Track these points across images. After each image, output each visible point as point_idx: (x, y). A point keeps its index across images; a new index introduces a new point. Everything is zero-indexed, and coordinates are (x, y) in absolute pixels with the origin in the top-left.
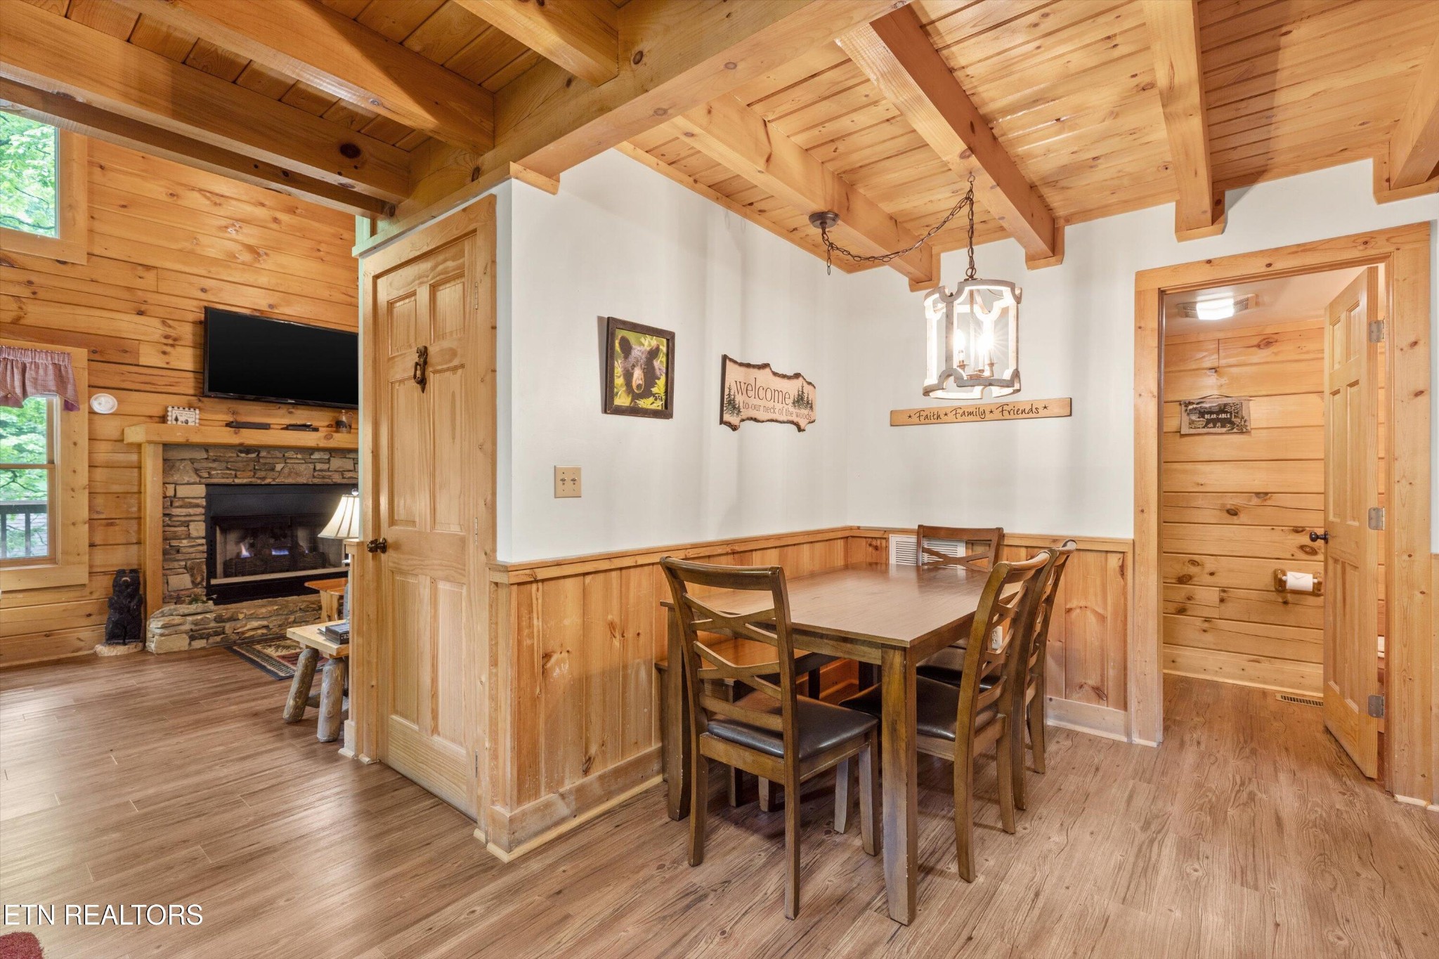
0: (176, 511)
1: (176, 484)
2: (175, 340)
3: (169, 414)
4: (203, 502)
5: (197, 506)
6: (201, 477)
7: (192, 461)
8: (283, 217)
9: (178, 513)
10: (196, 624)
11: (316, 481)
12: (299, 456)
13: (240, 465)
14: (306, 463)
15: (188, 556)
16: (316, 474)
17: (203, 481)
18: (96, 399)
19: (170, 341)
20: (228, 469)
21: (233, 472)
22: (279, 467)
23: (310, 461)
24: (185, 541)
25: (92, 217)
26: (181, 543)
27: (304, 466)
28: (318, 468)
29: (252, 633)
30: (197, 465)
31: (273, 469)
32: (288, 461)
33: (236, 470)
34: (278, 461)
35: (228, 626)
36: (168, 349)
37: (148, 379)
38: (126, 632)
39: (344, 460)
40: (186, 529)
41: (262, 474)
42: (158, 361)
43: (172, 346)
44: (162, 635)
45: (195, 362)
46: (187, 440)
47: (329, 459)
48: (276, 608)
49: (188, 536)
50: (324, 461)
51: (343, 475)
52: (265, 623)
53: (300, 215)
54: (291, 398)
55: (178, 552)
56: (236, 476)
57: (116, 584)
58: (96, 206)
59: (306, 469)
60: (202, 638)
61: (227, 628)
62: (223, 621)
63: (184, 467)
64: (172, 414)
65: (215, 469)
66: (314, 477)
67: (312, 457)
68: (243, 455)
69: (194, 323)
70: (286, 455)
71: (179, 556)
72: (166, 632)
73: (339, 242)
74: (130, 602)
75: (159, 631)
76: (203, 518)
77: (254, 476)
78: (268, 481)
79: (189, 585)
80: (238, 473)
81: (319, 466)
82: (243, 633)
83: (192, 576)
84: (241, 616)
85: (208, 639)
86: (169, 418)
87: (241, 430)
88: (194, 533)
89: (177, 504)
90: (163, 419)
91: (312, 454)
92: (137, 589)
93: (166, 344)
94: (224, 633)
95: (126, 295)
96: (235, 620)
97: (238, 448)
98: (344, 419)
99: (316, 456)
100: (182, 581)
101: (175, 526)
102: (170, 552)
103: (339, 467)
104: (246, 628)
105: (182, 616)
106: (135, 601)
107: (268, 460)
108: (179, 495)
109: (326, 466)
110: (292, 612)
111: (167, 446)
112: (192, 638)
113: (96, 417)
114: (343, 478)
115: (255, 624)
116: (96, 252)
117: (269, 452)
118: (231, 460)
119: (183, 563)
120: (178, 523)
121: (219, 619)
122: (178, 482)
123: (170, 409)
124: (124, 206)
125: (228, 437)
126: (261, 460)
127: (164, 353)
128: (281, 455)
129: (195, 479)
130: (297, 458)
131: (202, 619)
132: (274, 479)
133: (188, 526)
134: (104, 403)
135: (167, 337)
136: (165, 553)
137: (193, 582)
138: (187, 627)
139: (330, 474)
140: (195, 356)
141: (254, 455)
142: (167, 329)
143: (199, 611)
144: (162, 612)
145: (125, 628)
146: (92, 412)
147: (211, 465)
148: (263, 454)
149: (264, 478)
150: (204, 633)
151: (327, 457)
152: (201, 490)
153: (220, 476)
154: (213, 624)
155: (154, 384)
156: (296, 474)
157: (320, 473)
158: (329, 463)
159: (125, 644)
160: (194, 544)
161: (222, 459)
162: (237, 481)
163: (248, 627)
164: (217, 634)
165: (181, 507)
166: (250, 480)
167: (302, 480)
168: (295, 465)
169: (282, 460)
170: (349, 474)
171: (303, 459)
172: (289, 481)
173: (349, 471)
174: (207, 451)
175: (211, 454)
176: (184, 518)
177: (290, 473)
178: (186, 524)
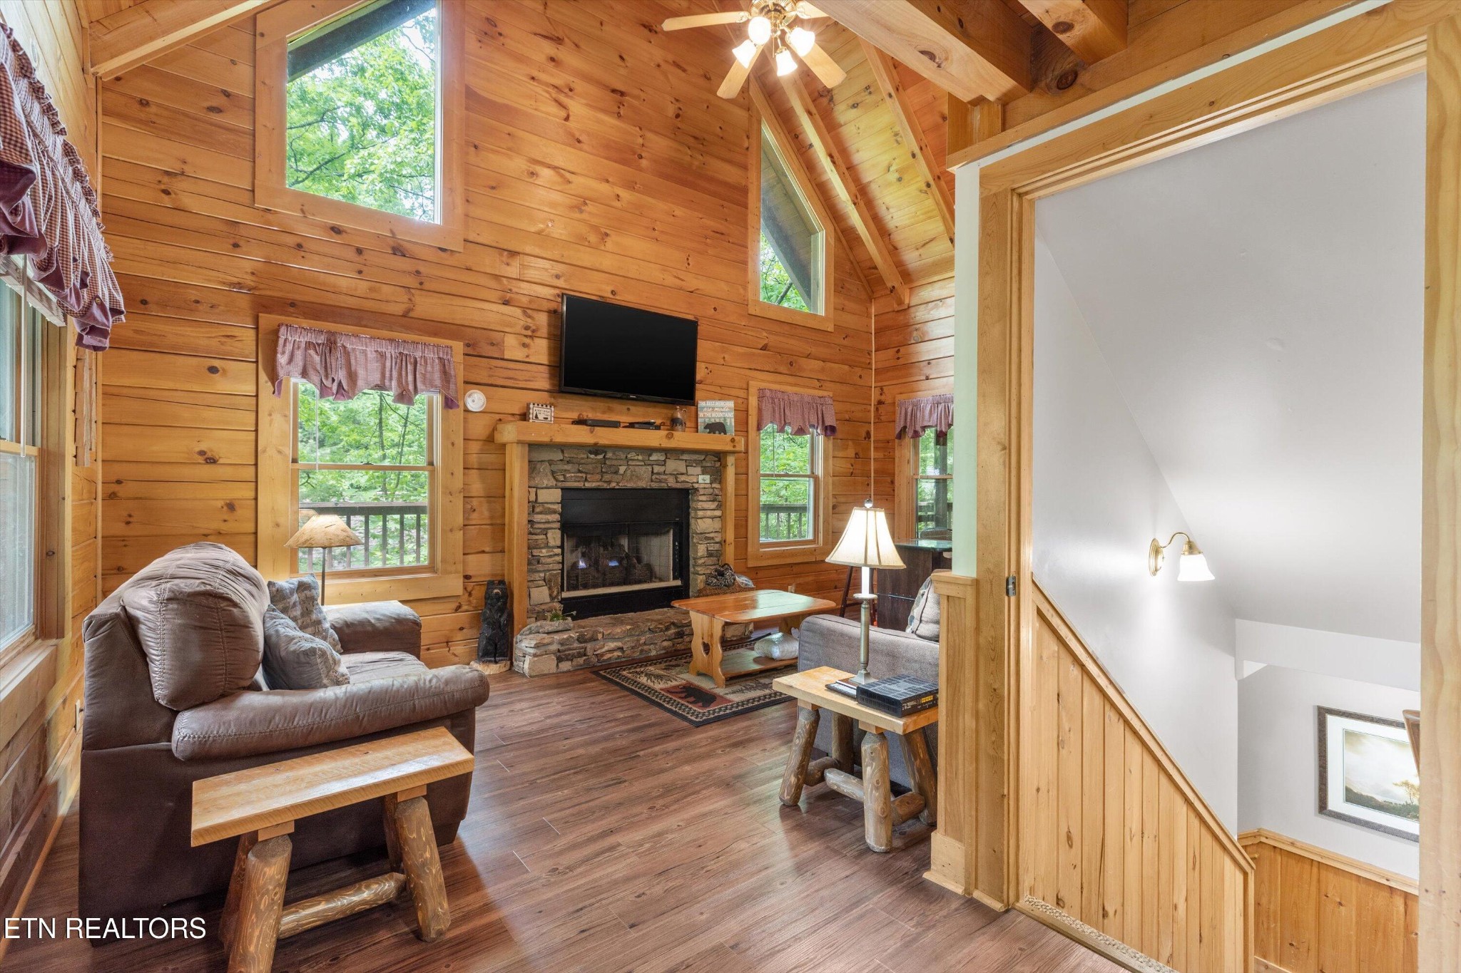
0: (538, 518)
1: (537, 488)
2: (533, 331)
3: (531, 411)
4: (558, 508)
5: (554, 512)
6: (557, 480)
7: (551, 462)
8: (625, 194)
9: (538, 520)
10: (562, 644)
11: (655, 485)
12: (640, 457)
13: (590, 467)
14: (645, 465)
15: (546, 567)
16: (654, 477)
17: (559, 484)
18: (470, 396)
19: (529, 333)
20: (580, 471)
21: (584, 476)
22: (622, 469)
23: (649, 462)
24: (544, 551)
25: (468, 201)
26: (541, 552)
27: (644, 468)
28: (655, 471)
29: (609, 656)
30: (554, 468)
31: (616, 472)
32: (630, 463)
33: (586, 473)
34: (621, 462)
35: (589, 646)
36: (527, 341)
37: (511, 374)
38: (496, 648)
39: (678, 462)
40: (544, 537)
41: (607, 477)
42: (519, 354)
43: (531, 337)
44: (535, 655)
45: (550, 355)
46: (551, 440)
47: (665, 461)
48: (628, 627)
49: (547, 546)
50: (660, 462)
51: (676, 478)
52: (619, 644)
53: (638, 192)
54: (633, 393)
55: (538, 563)
56: (586, 480)
57: (488, 596)
58: (471, 189)
59: (645, 472)
60: (567, 660)
61: (588, 649)
62: (585, 642)
63: (544, 469)
64: (534, 410)
65: (569, 471)
66: (652, 481)
67: (651, 458)
68: (592, 456)
69: (549, 312)
70: (629, 456)
71: (540, 567)
72: (538, 652)
73: (671, 219)
74: (500, 617)
75: (532, 651)
76: (558, 525)
77: (601, 480)
78: (613, 485)
79: (548, 600)
80: (589, 476)
81: (657, 469)
82: (602, 655)
83: (550, 588)
84: (600, 636)
85: (572, 660)
86: (531, 416)
87: (597, 428)
88: (552, 543)
89: (538, 510)
90: (524, 416)
91: (650, 455)
92: (505, 603)
93: (526, 336)
94: (585, 655)
95: (492, 284)
96: (595, 640)
97: (588, 448)
98: (679, 415)
99: (654, 457)
100: (541, 594)
101: (536, 534)
102: (533, 561)
103: (675, 470)
104: (603, 650)
105: (548, 633)
106: (505, 616)
107: (615, 462)
108: (540, 500)
109: (661, 469)
110: (643, 633)
111: (533, 446)
112: (560, 660)
113: (470, 415)
114: (677, 482)
115: (612, 645)
116: (471, 238)
117: (614, 454)
118: (583, 461)
119: (542, 575)
120: (539, 531)
121: (581, 639)
122: (539, 486)
123: (531, 406)
124: (493, 188)
125: (582, 435)
126: (607, 462)
127: (524, 345)
128: (623, 456)
129: (553, 482)
130: (638, 460)
131: (567, 639)
132: (618, 483)
133: (546, 534)
134: (475, 401)
135: (527, 328)
136: (529, 563)
137: (550, 595)
138: (555, 647)
139: (666, 477)
140: (549, 348)
141: (601, 457)
142: (529, 320)
143: (560, 628)
144: (530, 629)
145: (496, 645)
146: (467, 411)
147: (566, 467)
148: (609, 455)
149: (609, 482)
150: (569, 654)
151: (663, 458)
152: (556, 495)
153: (573, 479)
154: (576, 645)
155: (516, 379)
156: (637, 477)
157: (657, 477)
158: (664, 465)
159: (496, 662)
160: (551, 553)
161: (575, 460)
162: (588, 485)
163: (606, 648)
164: (580, 655)
165: (541, 513)
166: (598, 484)
167: (642, 484)
168: (636, 468)
169: (625, 462)
170: (682, 478)
171: (643, 461)
172: (630, 485)
173: (683, 474)
174: (563, 452)
175: (566, 455)
176: (543, 526)
177: (632, 476)
178: (545, 532)
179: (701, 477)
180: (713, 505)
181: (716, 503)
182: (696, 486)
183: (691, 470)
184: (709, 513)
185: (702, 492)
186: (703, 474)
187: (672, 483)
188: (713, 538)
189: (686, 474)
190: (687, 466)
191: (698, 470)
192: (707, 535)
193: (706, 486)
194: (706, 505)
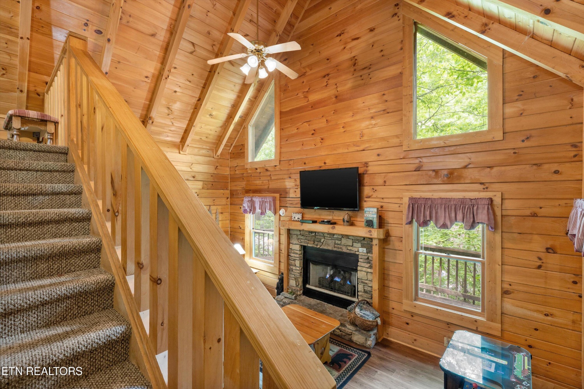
2: (298, 186)
4: (298, 252)
5: (297, 254)
6: (299, 242)
7: (297, 235)
9: (292, 255)
11: (335, 249)
13: (310, 238)
15: (294, 273)
16: (336, 246)
18: (281, 211)
20: (306, 239)
21: (308, 241)
22: (322, 240)
23: (333, 238)
25: (281, 148)
26: (292, 267)
27: (331, 241)
30: (298, 237)
31: (320, 241)
32: (326, 238)
34: (322, 237)
36: (296, 190)
39: (348, 239)
41: (317, 243)
42: (294, 195)
47: (341, 239)
49: (295, 266)
50: (338, 239)
54: (327, 207)
55: (292, 271)
56: (308, 243)
58: (281, 143)
59: (331, 243)
63: (295, 237)
64: (294, 215)
65: (302, 239)
68: (310, 234)
76: (301, 259)
77: (314, 244)
78: (318, 247)
79: (295, 286)
81: (337, 242)
83: (296, 282)
86: (293, 218)
88: (297, 265)
93: (296, 188)
100: (292, 283)
101: (291, 260)
102: (289, 270)
107: (319, 237)
108: (293, 248)
109: (339, 242)
113: (280, 217)
114: (347, 249)
116: (281, 160)
118: (307, 235)
119: (293, 276)
122: (292, 243)
126: (317, 237)
127: (295, 192)
129: (297, 243)
135: (296, 185)
137: (296, 284)
139: (341, 246)
141: (314, 234)
142: (296, 182)
146: (280, 215)
147: (302, 237)
149: (317, 245)
152: (298, 247)
153: (303, 242)
155: (292, 204)
156: (328, 244)
160: (296, 269)
161: (305, 235)
162: (309, 245)
165: (293, 253)
166: (312, 245)
167: (330, 248)
168: (327, 240)
169: (323, 237)
170: (350, 248)
172: (325, 248)
173: (349, 246)
175: (301, 233)
176: (294, 258)
177: (326, 244)
178: (294, 260)
179: (361, 250)
180: (367, 265)
181: (369, 265)
182: (357, 253)
183: (355, 245)
184: (364, 269)
186: (362, 247)
187: (345, 250)
188: (366, 283)
189: (352, 246)
190: (353, 242)
191: (360, 245)
192: (363, 281)
193: (363, 254)
194: (363, 265)
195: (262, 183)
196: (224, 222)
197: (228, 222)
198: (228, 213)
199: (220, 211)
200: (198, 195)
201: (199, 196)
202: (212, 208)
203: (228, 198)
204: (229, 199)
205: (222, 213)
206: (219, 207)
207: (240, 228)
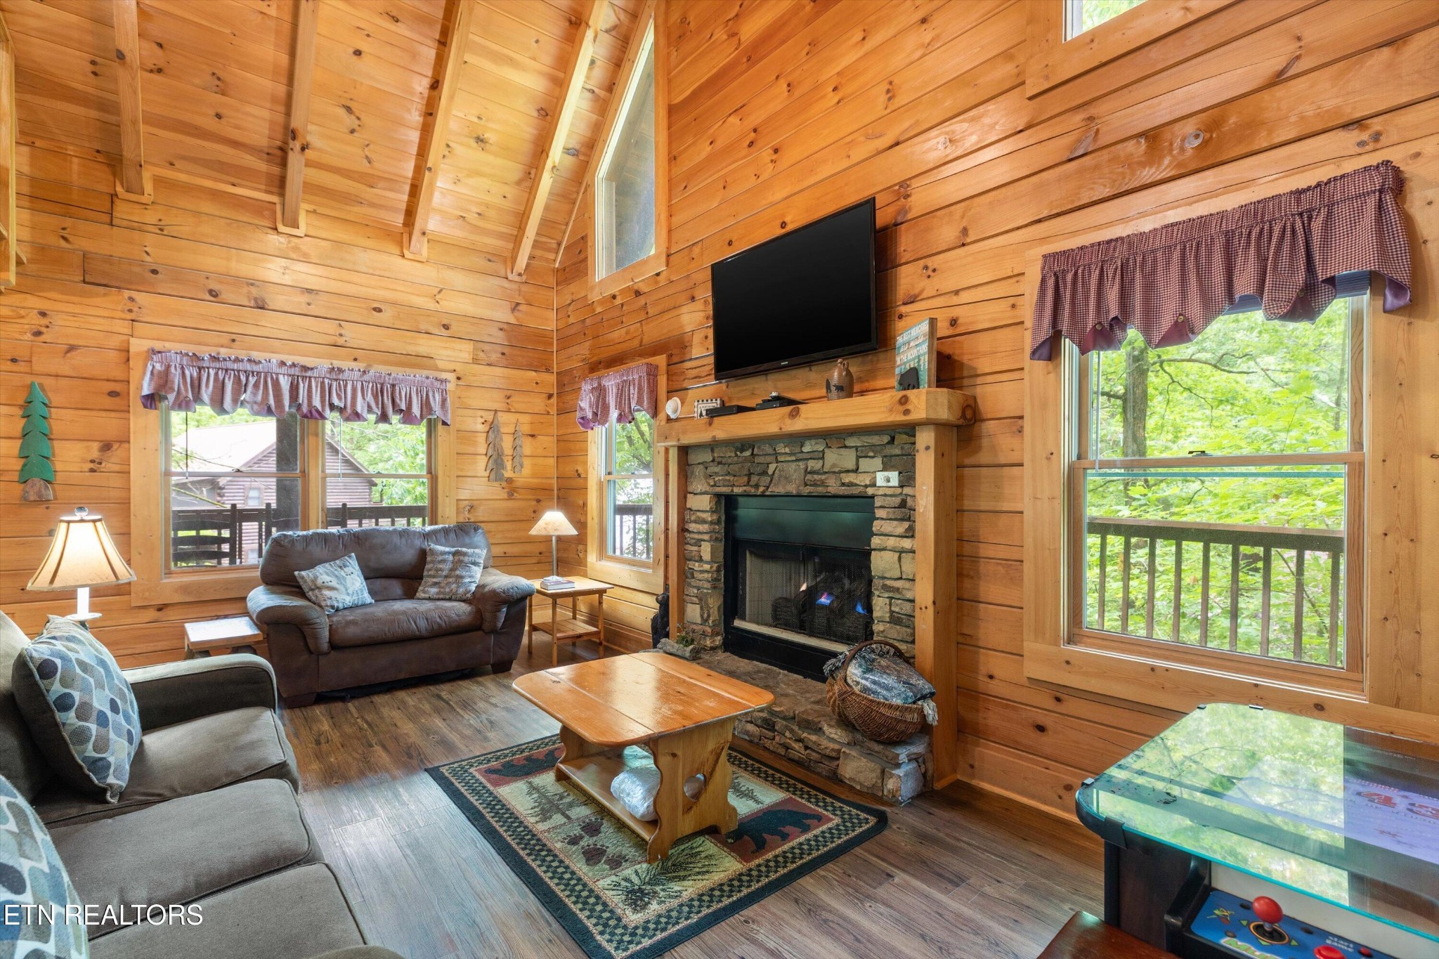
0: (692, 526)
5: (703, 522)
6: (710, 485)
7: (705, 465)
9: (692, 530)
11: (807, 491)
12: (788, 450)
14: (797, 460)
15: (698, 584)
17: (710, 489)
18: (670, 404)
20: (729, 473)
21: (732, 478)
22: (771, 468)
23: (800, 456)
24: (697, 564)
26: (694, 565)
27: (793, 465)
28: (810, 468)
30: (706, 470)
31: (765, 473)
32: (781, 458)
33: (735, 475)
34: (769, 459)
39: (842, 451)
40: (698, 549)
41: (756, 479)
42: (701, 349)
47: (823, 451)
49: (701, 560)
50: (816, 455)
51: (842, 479)
54: (784, 359)
55: (693, 578)
56: (735, 484)
59: (795, 471)
63: (699, 472)
64: (698, 409)
65: (720, 474)
66: (805, 484)
67: (804, 449)
68: (739, 453)
70: (776, 449)
71: (692, 582)
76: (710, 537)
77: (748, 484)
78: (762, 490)
79: (699, 621)
80: (735, 479)
81: (812, 465)
83: (702, 608)
88: (704, 557)
89: (693, 518)
91: (803, 445)
93: (707, 327)
95: (685, 285)
97: (734, 445)
99: (809, 447)
100: (693, 613)
101: (692, 545)
102: (687, 576)
103: (836, 466)
107: (761, 459)
108: (694, 507)
109: (818, 465)
111: (690, 448)
114: (842, 485)
117: (762, 447)
118: (730, 461)
119: (697, 591)
120: (692, 541)
122: (693, 492)
124: (685, 187)
126: (755, 460)
128: (772, 450)
129: (705, 488)
130: (786, 453)
132: (767, 487)
133: (700, 546)
137: (702, 616)
139: (823, 477)
141: (748, 453)
146: (669, 419)
147: (717, 469)
148: (756, 450)
149: (757, 486)
151: (821, 447)
152: (709, 502)
153: (721, 484)
156: (786, 478)
157: (812, 477)
158: (825, 458)
160: (702, 569)
161: (724, 461)
162: (735, 490)
165: (695, 522)
166: (745, 488)
167: (792, 489)
168: (785, 465)
169: (773, 458)
170: (848, 478)
171: (791, 454)
172: (781, 489)
173: (848, 471)
174: (712, 451)
175: (716, 455)
176: (696, 536)
177: (780, 476)
178: (698, 543)
179: (880, 478)
180: (901, 528)
181: (905, 525)
182: (870, 491)
183: (865, 464)
184: (891, 542)
185: (878, 502)
186: (884, 469)
187: (833, 488)
188: (897, 590)
189: (856, 471)
190: (858, 458)
191: (878, 462)
192: (888, 583)
193: (889, 492)
194: (888, 527)
195: (627, 333)
196: (540, 461)
197: (552, 461)
198: (550, 439)
199: (526, 429)
200: (459, 378)
201: (460, 383)
202: (503, 417)
203: (550, 396)
204: (554, 400)
205: (533, 436)
206: (525, 419)
207: (579, 475)
